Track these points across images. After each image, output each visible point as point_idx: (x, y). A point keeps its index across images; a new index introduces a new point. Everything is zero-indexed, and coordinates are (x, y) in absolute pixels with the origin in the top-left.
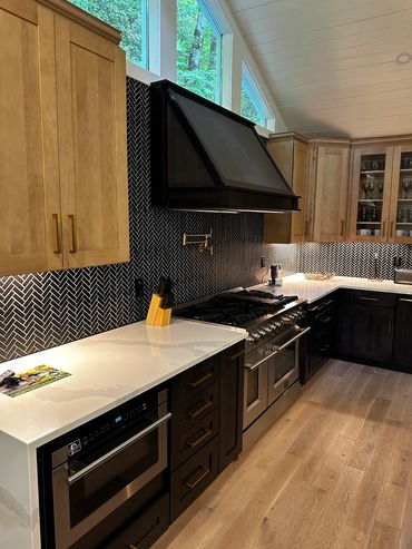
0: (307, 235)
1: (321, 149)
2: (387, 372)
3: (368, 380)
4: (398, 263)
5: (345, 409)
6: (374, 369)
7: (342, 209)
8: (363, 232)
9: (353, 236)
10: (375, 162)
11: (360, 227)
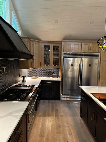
0: (32, 66)
1: (34, 42)
2: (53, 101)
3: (50, 105)
4: (53, 73)
5: (49, 116)
6: (51, 101)
7: (40, 59)
8: (45, 65)
9: (43, 66)
10: (47, 47)
11: (44, 64)
